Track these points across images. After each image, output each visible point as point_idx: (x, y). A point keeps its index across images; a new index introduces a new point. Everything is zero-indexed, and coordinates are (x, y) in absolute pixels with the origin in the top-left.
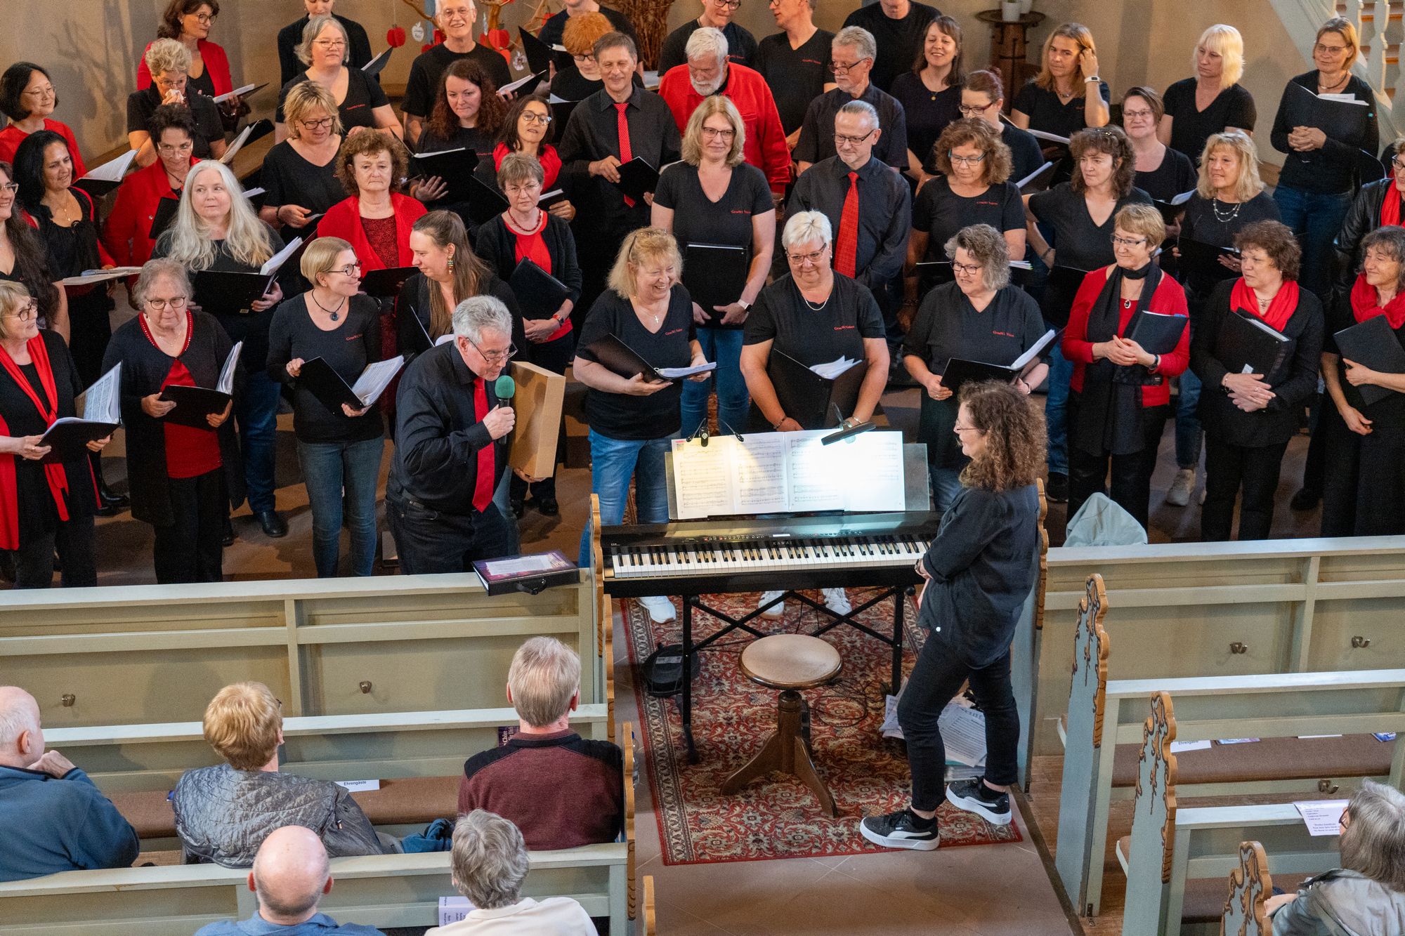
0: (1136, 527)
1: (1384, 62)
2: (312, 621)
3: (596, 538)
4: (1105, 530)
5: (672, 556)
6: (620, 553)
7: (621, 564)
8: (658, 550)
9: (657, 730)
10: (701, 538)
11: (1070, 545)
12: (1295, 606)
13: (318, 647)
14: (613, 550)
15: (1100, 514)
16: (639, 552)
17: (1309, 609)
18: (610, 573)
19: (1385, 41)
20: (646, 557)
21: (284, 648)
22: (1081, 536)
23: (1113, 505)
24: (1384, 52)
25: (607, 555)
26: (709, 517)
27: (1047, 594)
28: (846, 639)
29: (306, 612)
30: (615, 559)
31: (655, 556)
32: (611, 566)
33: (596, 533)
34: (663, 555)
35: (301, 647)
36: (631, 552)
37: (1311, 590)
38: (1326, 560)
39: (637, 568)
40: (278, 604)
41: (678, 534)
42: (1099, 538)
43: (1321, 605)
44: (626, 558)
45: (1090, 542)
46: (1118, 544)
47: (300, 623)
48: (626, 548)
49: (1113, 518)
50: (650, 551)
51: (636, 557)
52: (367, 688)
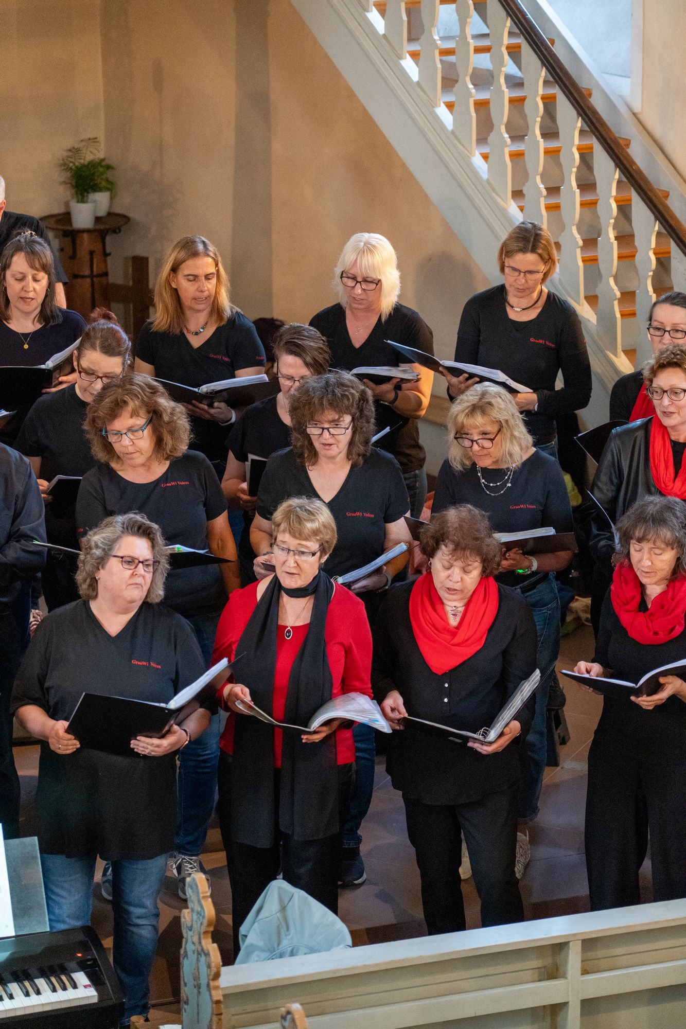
0: (334, 925)
1: (581, 264)
4: (292, 931)
11: (245, 961)
15: (282, 910)
17: (574, 1014)
19: (578, 236)
22: (259, 944)
23: (300, 894)
24: (578, 250)
37: (573, 988)
38: (589, 944)
42: (286, 944)
45: (275, 952)
46: (311, 952)
49: (301, 915)
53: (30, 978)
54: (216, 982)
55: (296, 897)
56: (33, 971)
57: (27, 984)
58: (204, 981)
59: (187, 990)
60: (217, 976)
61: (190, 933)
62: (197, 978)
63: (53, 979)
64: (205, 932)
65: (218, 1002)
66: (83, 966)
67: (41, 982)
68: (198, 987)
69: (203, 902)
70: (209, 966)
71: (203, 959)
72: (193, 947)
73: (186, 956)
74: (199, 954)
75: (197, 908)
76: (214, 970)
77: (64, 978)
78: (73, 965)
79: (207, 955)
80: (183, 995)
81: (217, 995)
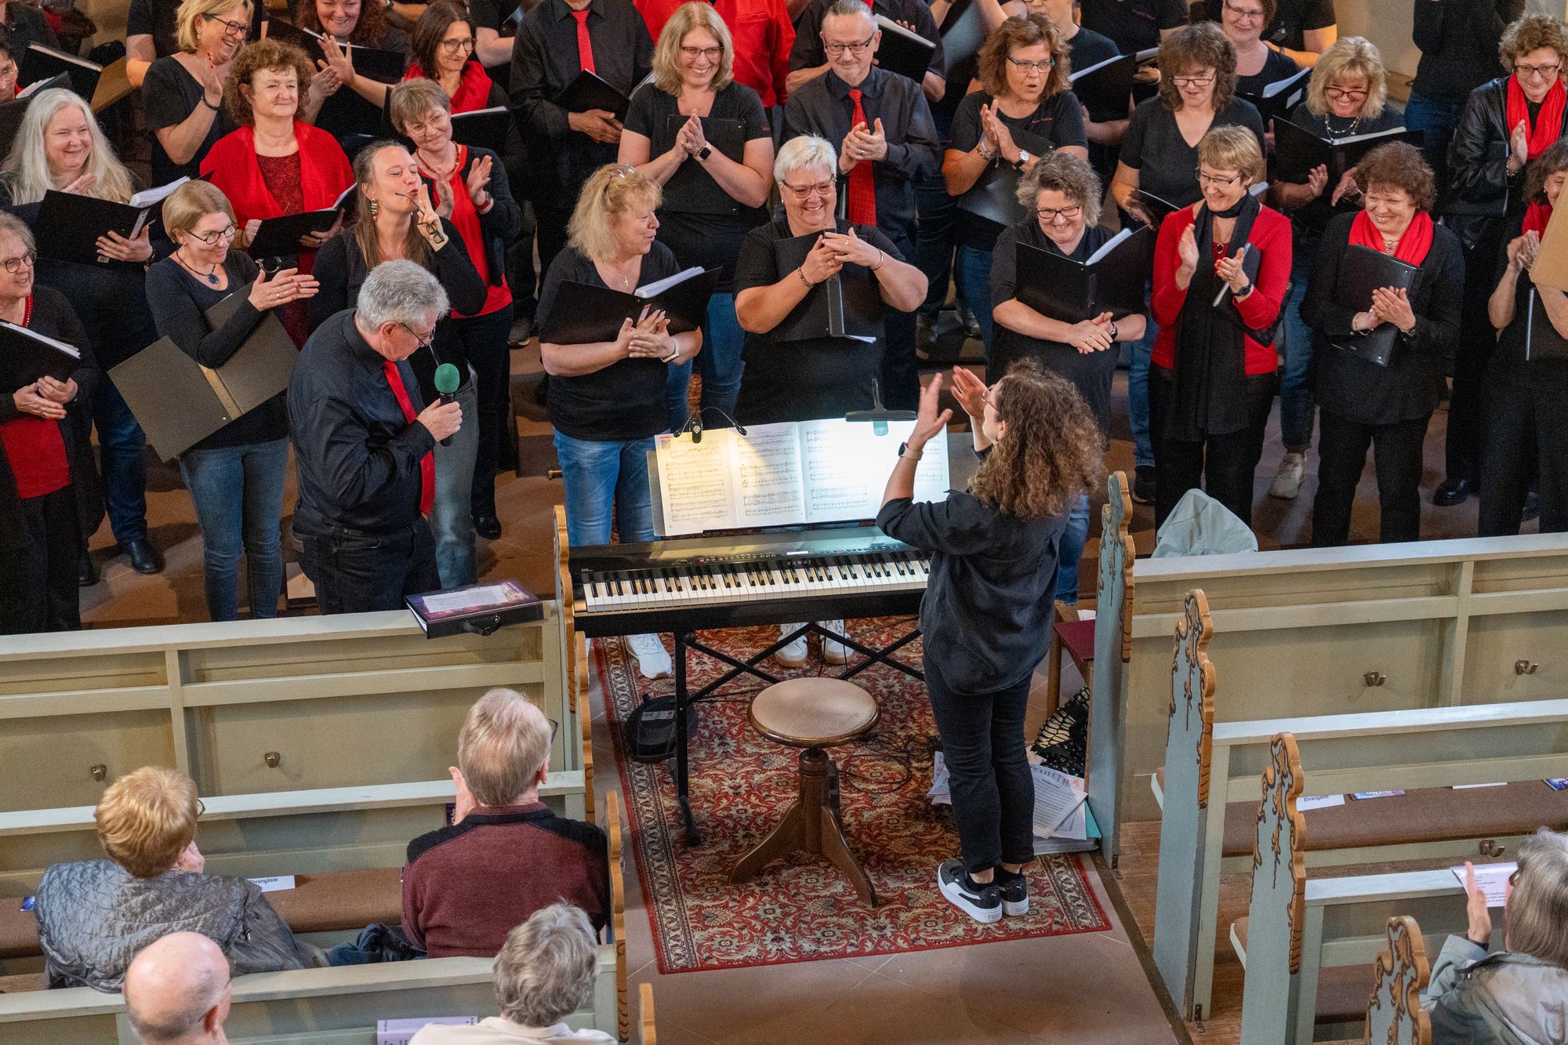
0: (1243, 531)
2: (201, 678)
3: (562, 562)
4: (1204, 535)
5: (660, 582)
6: (593, 580)
7: (595, 595)
8: (641, 576)
9: (646, 804)
10: (696, 559)
11: (1162, 555)
12: (1444, 624)
13: (209, 712)
14: (585, 577)
15: (1197, 515)
16: (618, 579)
17: (1462, 628)
18: (580, 606)
20: (626, 585)
21: (164, 714)
22: (1174, 545)
23: (1213, 502)
25: (577, 583)
26: (705, 532)
27: (1134, 618)
28: (881, 683)
29: (193, 665)
30: (587, 588)
31: (638, 584)
32: (582, 598)
33: (563, 555)
34: (648, 582)
35: (188, 711)
36: (607, 579)
37: (1463, 604)
38: (1481, 565)
39: (616, 599)
40: (156, 656)
41: (666, 555)
42: (1196, 546)
43: (1476, 622)
44: (602, 587)
45: (1184, 552)
46: (1220, 552)
47: (186, 679)
48: (600, 574)
49: (1214, 521)
50: (631, 578)
51: (614, 585)
52: (274, 762)
54: (1129, 571)
55: (1210, 506)
58: (1119, 568)
59: (1104, 577)
60: (1130, 564)
61: (1109, 526)
62: (1112, 566)
64: (1122, 525)
65: (1130, 587)
68: (1113, 573)
69: (1123, 497)
70: (1124, 555)
71: (1119, 548)
72: (1110, 538)
73: (1104, 546)
74: (1116, 544)
75: (1117, 502)
76: (1128, 559)
79: (1123, 544)
80: (1099, 581)
81: (1130, 582)
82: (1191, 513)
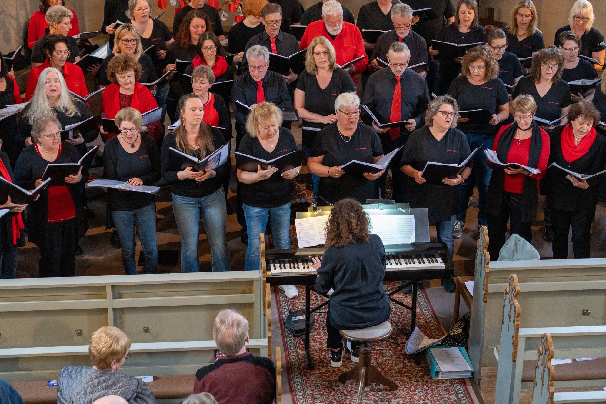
0: (534, 251)
2: (120, 297)
4: (519, 252)
5: (301, 265)
6: (274, 263)
7: (275, 269)
8: (293, 262)
9: (293, 352)
13: (122, 310)
14: (271, 262)
15: (516, 244)
16: (284, 263)
18: (269, 273)
20: (287, 265)
21: (105, 310)
22: (506, 256)
23: (522, 239)
25: (268, 264)
26: (319, 245)
27: (489, 285)
29: (117, 292)
30: (272, 266)
31: (292, 265)
32: (269, 269)
34: (296, 264)
35: (114, 309)
36: (280, 263)
39: (283, 271)
40: (103, 288)
42: (515, 256)
44: (278, 266)
45: (510, 259)
46: (525, 260)
47: (114, 297)
48: (277, 261)
49: (523, 247)
50: (290, 262)
51: (282, 265)
52: (147, 330)
53: (422, 258)
54: (487, 266)
56: (422, 255)
57: (420, 259)
58: (483, 265)
59: (477, 268)
60: (488, 263)
61: (480, 248)
62: (481, 264)
63: (430, 259)
64: (485, 247)
65: (488, 273)
66: (441, 256)
67: (425, 260)
68: (481, 267)
69: (485, 236)
70: (485, 260)
71: (483, 257)
72: (480, 253)
73: (478, 255)
74: (482, 255)
75: (483, 238)
76: (487, 261)
77: (433, 259)
78: (436, 255)
79: (485, 255)
80: (475, 270)
81: (488, 270)
82: (513, 243)
